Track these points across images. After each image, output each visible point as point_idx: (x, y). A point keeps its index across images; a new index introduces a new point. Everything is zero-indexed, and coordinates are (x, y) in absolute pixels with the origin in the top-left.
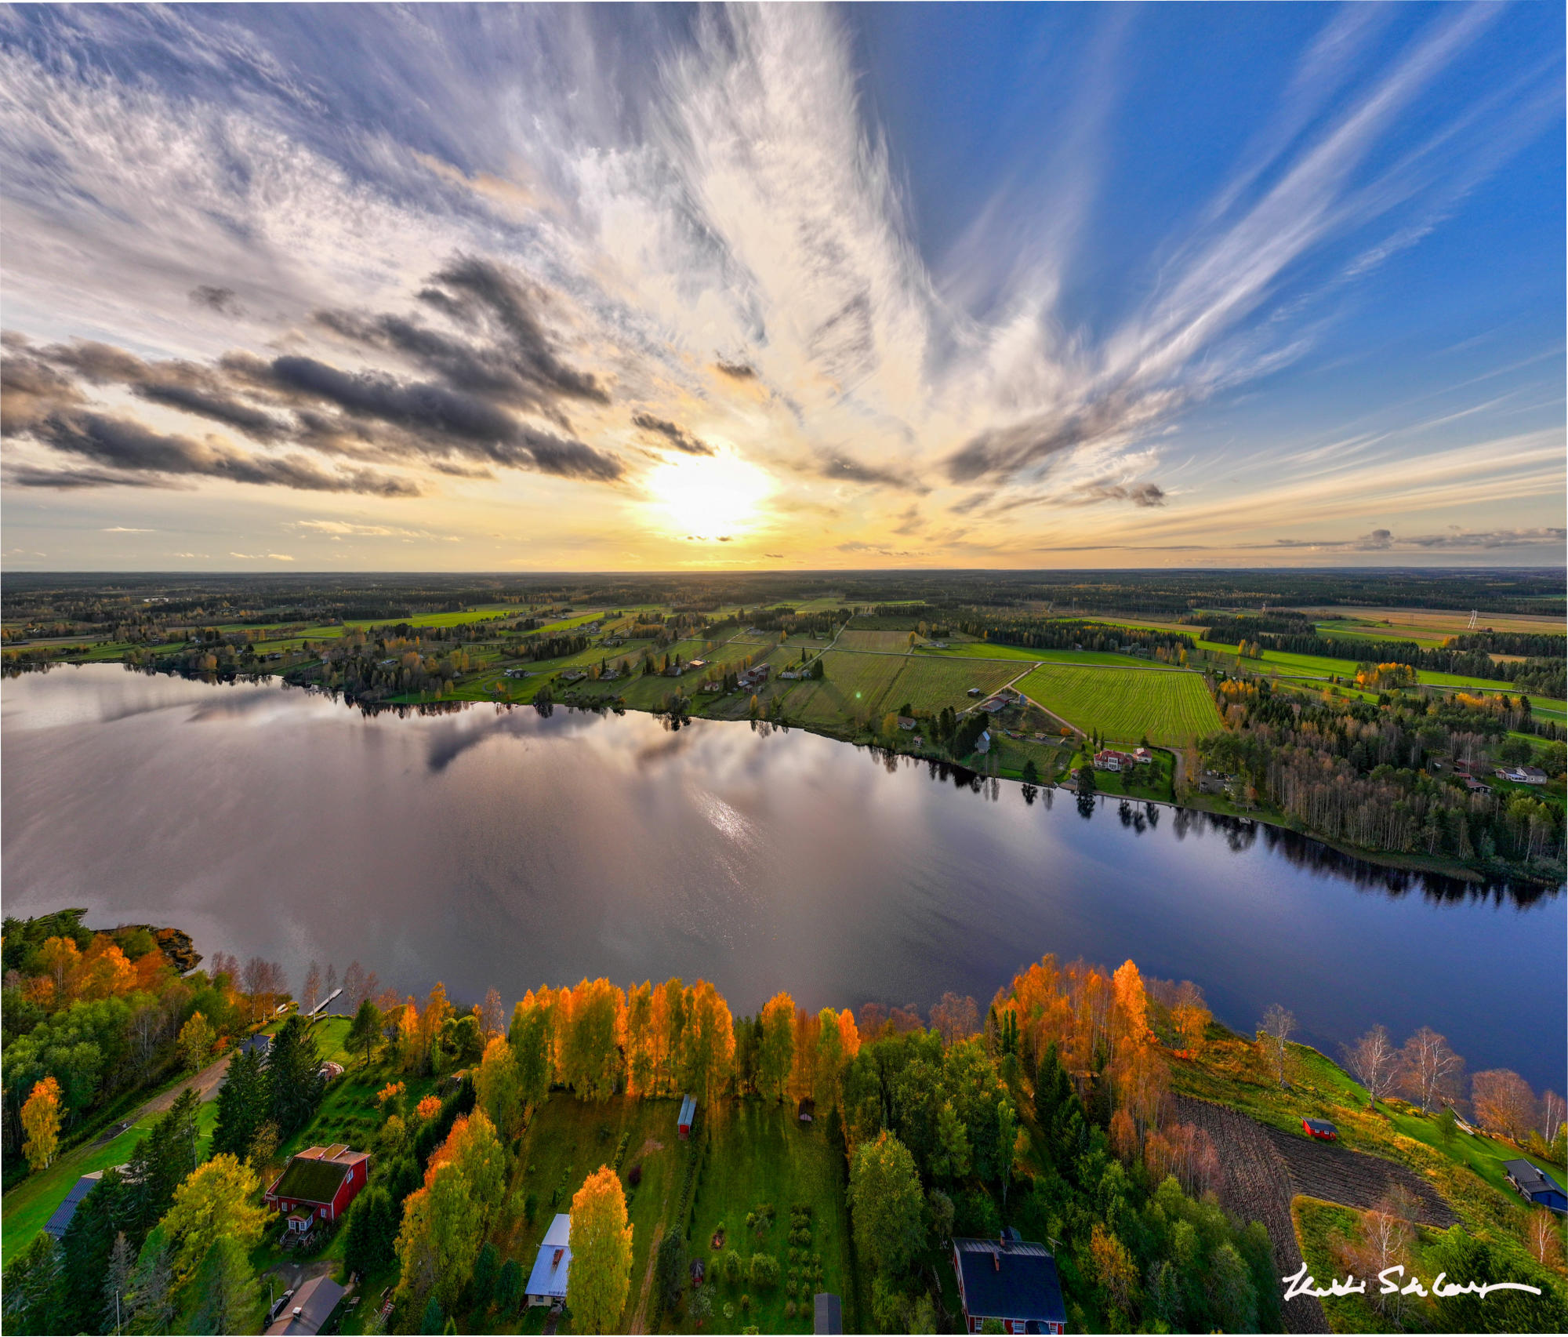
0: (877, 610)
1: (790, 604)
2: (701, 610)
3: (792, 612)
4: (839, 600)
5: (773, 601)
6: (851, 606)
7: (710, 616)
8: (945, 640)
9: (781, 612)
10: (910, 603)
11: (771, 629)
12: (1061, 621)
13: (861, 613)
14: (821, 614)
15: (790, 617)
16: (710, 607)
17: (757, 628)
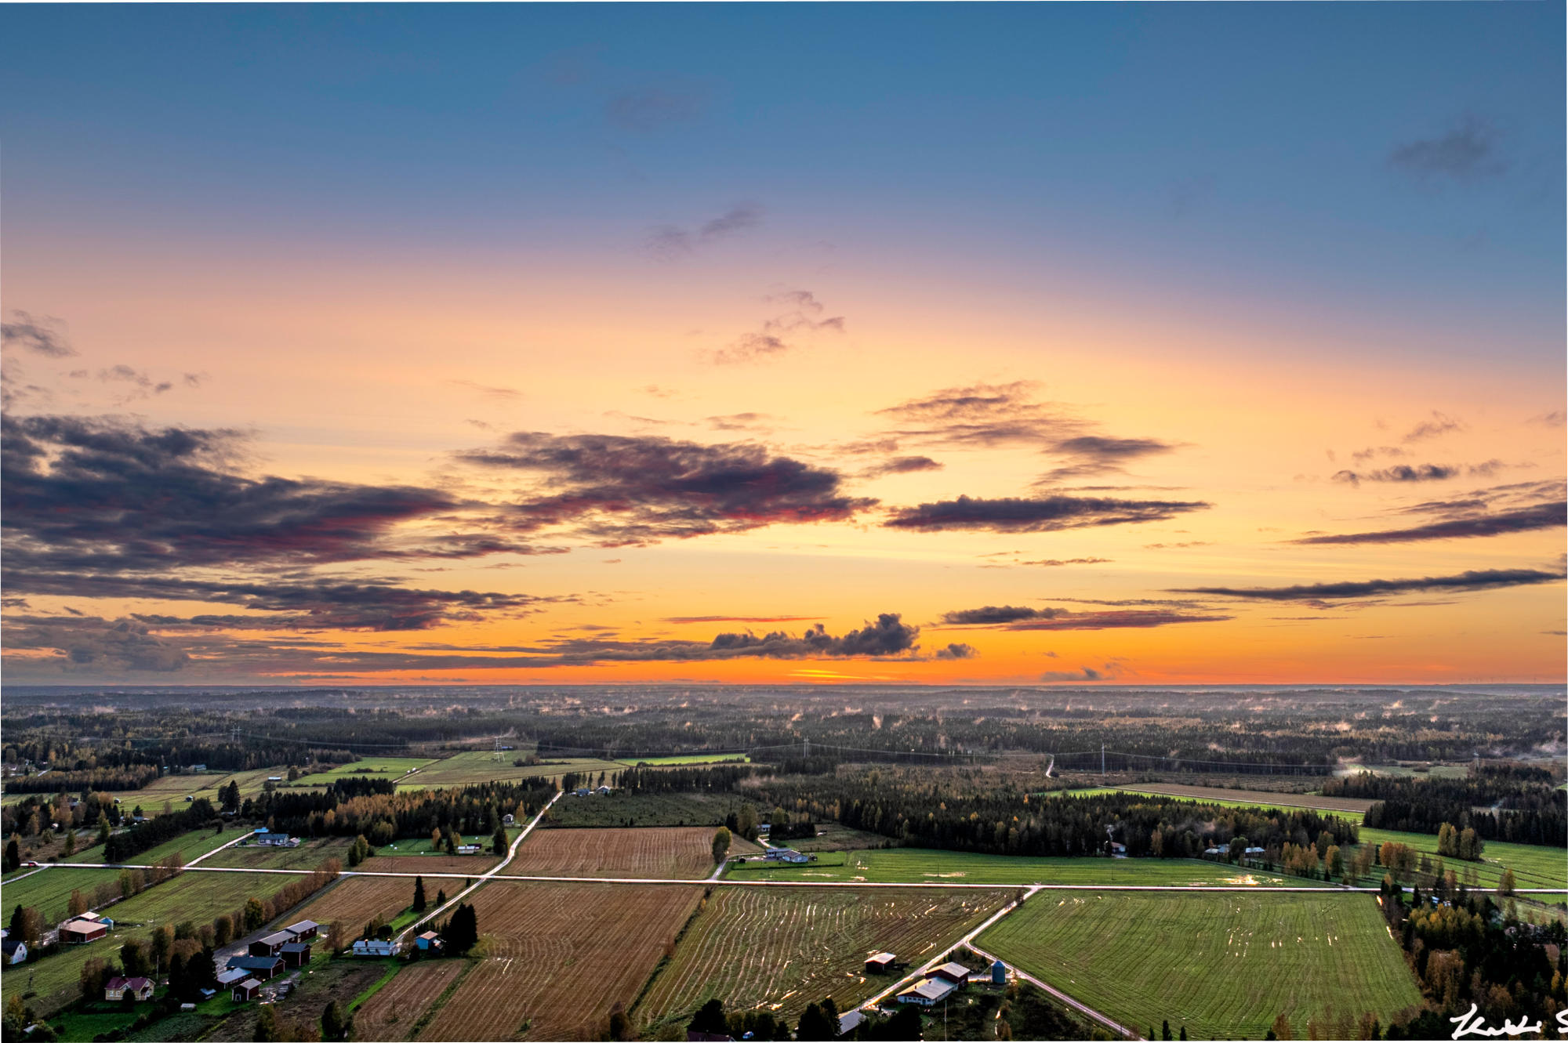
0: (627, 779)
1: (377, 767)
2: (98, 787)
3: (385, 787)
4: (522, 755)
5: (327, 762)
6: (553, 771)
7: (126, 802)
8: (806, 844)
9: (349, 788)
10: (711, 759)
11: (318, 831)
12: (1078, 794)
13: (582, 787)
14: (471, 792)
15: (380, 800)
16: (126, 778)
17: (277, 830)
